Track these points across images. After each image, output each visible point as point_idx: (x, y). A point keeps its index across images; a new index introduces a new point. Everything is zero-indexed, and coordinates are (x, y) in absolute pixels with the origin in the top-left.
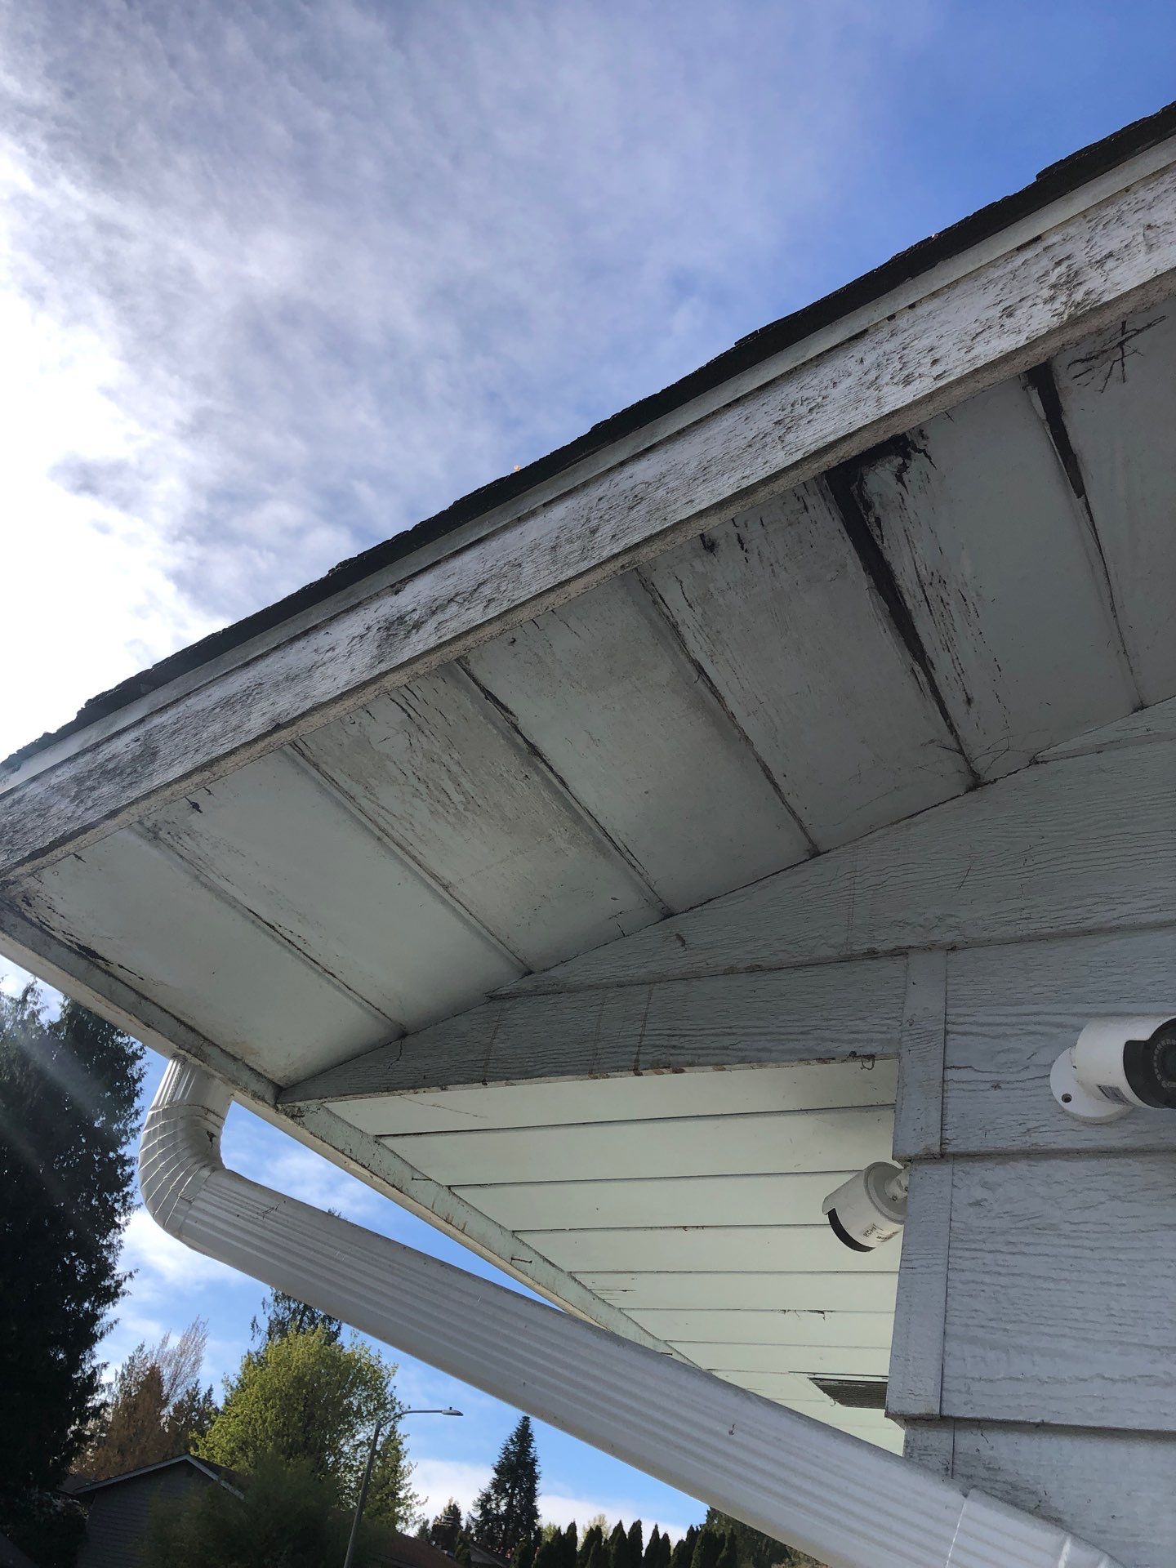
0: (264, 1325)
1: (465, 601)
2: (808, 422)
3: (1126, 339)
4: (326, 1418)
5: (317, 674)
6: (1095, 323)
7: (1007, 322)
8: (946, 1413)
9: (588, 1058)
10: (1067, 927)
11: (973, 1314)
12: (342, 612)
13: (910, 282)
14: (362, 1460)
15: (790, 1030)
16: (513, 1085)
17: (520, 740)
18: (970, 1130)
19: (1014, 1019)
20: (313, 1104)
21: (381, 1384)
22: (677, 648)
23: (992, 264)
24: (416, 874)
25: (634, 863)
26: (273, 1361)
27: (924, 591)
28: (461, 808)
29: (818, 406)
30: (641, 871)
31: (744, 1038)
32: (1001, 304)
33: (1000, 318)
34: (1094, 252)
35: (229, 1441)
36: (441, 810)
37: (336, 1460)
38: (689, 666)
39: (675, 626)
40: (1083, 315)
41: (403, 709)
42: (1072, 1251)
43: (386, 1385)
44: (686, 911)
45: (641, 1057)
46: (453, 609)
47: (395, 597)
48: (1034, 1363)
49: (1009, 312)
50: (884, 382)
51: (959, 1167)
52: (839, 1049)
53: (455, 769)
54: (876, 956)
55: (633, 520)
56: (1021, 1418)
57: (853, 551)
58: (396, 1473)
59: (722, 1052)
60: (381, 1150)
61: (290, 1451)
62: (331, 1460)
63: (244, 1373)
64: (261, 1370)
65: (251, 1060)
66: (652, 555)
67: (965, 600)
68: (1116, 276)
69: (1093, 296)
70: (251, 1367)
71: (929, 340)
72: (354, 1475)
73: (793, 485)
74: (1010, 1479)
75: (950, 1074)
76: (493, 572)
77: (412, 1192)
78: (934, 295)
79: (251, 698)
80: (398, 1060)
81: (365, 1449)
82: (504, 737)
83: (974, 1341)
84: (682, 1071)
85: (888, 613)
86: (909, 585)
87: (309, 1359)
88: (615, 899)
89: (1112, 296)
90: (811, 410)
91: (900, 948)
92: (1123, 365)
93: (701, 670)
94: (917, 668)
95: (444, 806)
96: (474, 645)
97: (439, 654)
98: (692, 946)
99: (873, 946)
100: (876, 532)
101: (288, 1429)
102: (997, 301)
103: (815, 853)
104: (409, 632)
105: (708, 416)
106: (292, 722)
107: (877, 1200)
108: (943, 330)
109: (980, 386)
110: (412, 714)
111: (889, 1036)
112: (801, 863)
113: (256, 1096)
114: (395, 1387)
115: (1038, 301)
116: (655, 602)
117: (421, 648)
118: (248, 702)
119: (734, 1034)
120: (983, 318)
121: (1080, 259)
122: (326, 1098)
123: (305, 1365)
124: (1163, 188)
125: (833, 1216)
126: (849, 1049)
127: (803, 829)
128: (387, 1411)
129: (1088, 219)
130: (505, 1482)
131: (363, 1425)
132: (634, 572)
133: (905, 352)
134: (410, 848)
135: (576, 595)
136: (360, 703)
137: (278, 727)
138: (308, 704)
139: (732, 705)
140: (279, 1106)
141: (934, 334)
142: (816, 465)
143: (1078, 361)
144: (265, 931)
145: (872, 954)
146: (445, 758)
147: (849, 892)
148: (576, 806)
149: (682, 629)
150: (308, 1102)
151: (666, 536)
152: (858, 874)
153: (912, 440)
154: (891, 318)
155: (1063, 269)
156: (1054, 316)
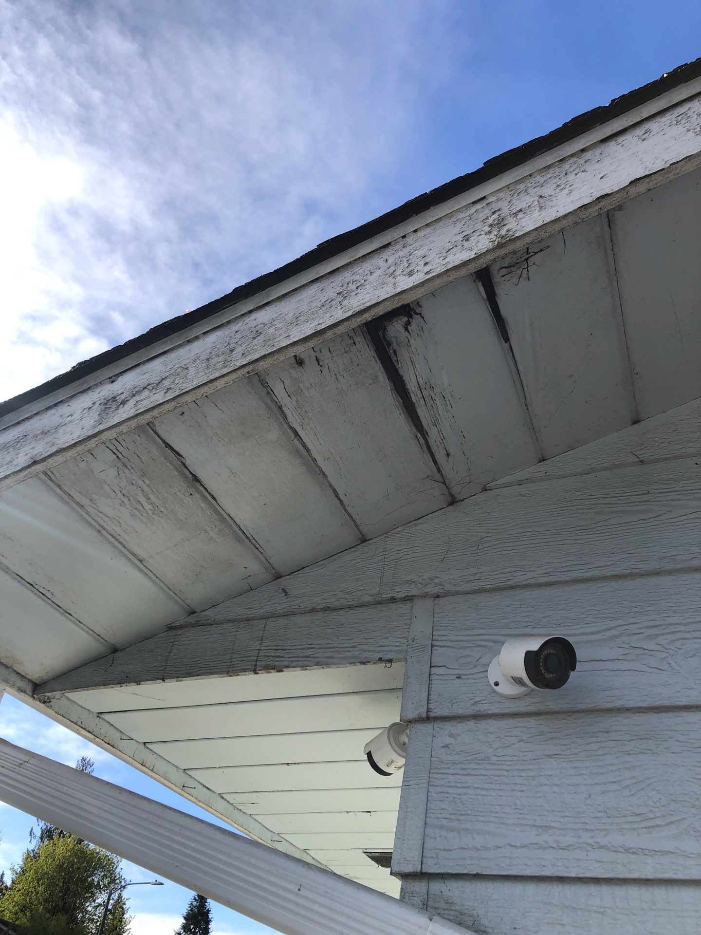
0: (38, 833)
1: (153, 389)
2: (356, 294)
3: (529, 257)
4: (77, 890)
5: (61, 431)
6: (511, 248)
7: (465, 243)
8: (424, 871)
9: (226, 664)
10: (499, 584)
11: (442, 811)
12: (78, 393)
13: (415, 218)
14: (100, 915)
15: (345, 645)
16: (180, 681)
17: (187, 473)
18: (444, 703)
19: (470, 638)
20: (57, 694)
21: (113, 867)
22: (282, 420)
23: (459, 210)
24: (122, 552)
25: (258, 546)
26: (43, 855)
27: (421, 392)
28: (150, 512)
29: (362, 285)
30: (262, 551)
31: (319, 651)
32: (463, 233)
33: (462, 241)
34: (512, 208)
35: (14, 906)
36: (137, 513)
37: (83, 916)
38: (289, 431)
39: (280, 408)
40: (505, 243)
41: (114, 453)
42: (498, 773)
43: (116, 868)
44: (289, 575)
45: (258, 663)
46: (146, 393)
47: (111, 385)
48: (473, 838)
49: (467, 238)
50: (398, 274)
51: (438, 725)
52: (373, 656)
53: (146, 489)
54: (395, 601)
55: (255, 345)
56: (465, 872)
57: (382, 369)
58: (121, 922)
59: (306, 659)
60: (101, 722)
61: (54, 911)
62: (80, 916)
63: (25, 863)
64: (36, 861)
65: (17, 667)
66: (266, 366)
67: (444, 398)
68: (523, 222)
69: (511, 233)
70: (29, 860)
71: (424, 251)
72: (95, 925)
73: (347, 330)
74: (457, 908)
75: (434, 670)
76: (171, 372)
77: (121, 748)
78: (427, 225)
79: (19, 444)
80: (111, 666)
81: (102, 908)
82: (177, 470)
83: (441, 827)
84: (282, 671)
85: (402, 404)
86: (413, 389)
87: (67, 853)
88: (246, 568)
89: (521, 233)
90: (357, 288)
91: (408, 596)
92: (528, 271)
93: (296, 434)
94: (419, 436)
95: (139, 511)
96: (158, 416)
97: (136, 420)
98: (290, 596)
99: (393, 595)
100: (394, 358)
101: (52, 898)
102: (461, 231)
103: (364, 540)
104: (118, 406)
105: (300, 287)
106: (44, 460)
107: (394, 744)
108: (431, 246)
109: (450, 279)
110: (120, 456)
111: (400, 648)
112: (356, 546)
113: (21, 690)
114: (122, 869)
115: (483, 233)
116: (268, 393)
117: (125, 416)
118: (17, 447)
119: (312, 648)
120: (453, 241)
121: (505, 211)
122: (65, 690)
123: (64, 857)
124: (549, 176)
125: (369, 755)
126: (377, 656)
127: (357, 526)
128: (116, 884)
129: (510, 189)
130: (190, 925)
131: (101, 893)
132: (256, 375)
133: (410, 257)
134: (118, 537)
135: (220, 387)
136: (86, 448)
137: (35, 463)
138: (54, 449)
139: (315, 454)
140: (35, 696)
141: (427, 248)
142: (359, 320)
143: (505, 267)
144: (26, 587)
145: (393, 600)
146: (140, 483)
147: (381, 563)
148: (222, 512)
149: (285, 409)
150: (54, 693)
151: (274, 356)
152: (386, 553)
153: (413, 308)
154: (404, 237)
155: (496, 216)
156: (490, 242)
